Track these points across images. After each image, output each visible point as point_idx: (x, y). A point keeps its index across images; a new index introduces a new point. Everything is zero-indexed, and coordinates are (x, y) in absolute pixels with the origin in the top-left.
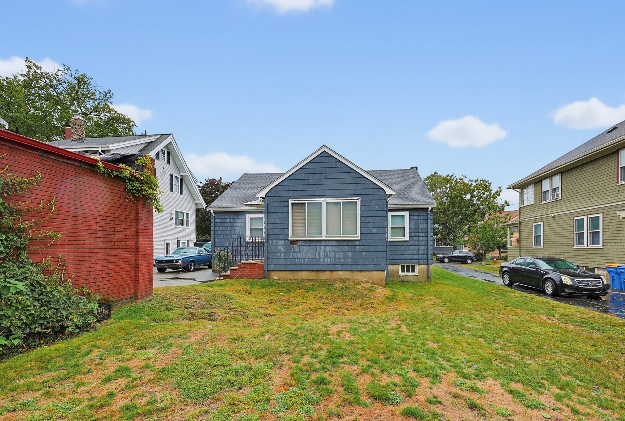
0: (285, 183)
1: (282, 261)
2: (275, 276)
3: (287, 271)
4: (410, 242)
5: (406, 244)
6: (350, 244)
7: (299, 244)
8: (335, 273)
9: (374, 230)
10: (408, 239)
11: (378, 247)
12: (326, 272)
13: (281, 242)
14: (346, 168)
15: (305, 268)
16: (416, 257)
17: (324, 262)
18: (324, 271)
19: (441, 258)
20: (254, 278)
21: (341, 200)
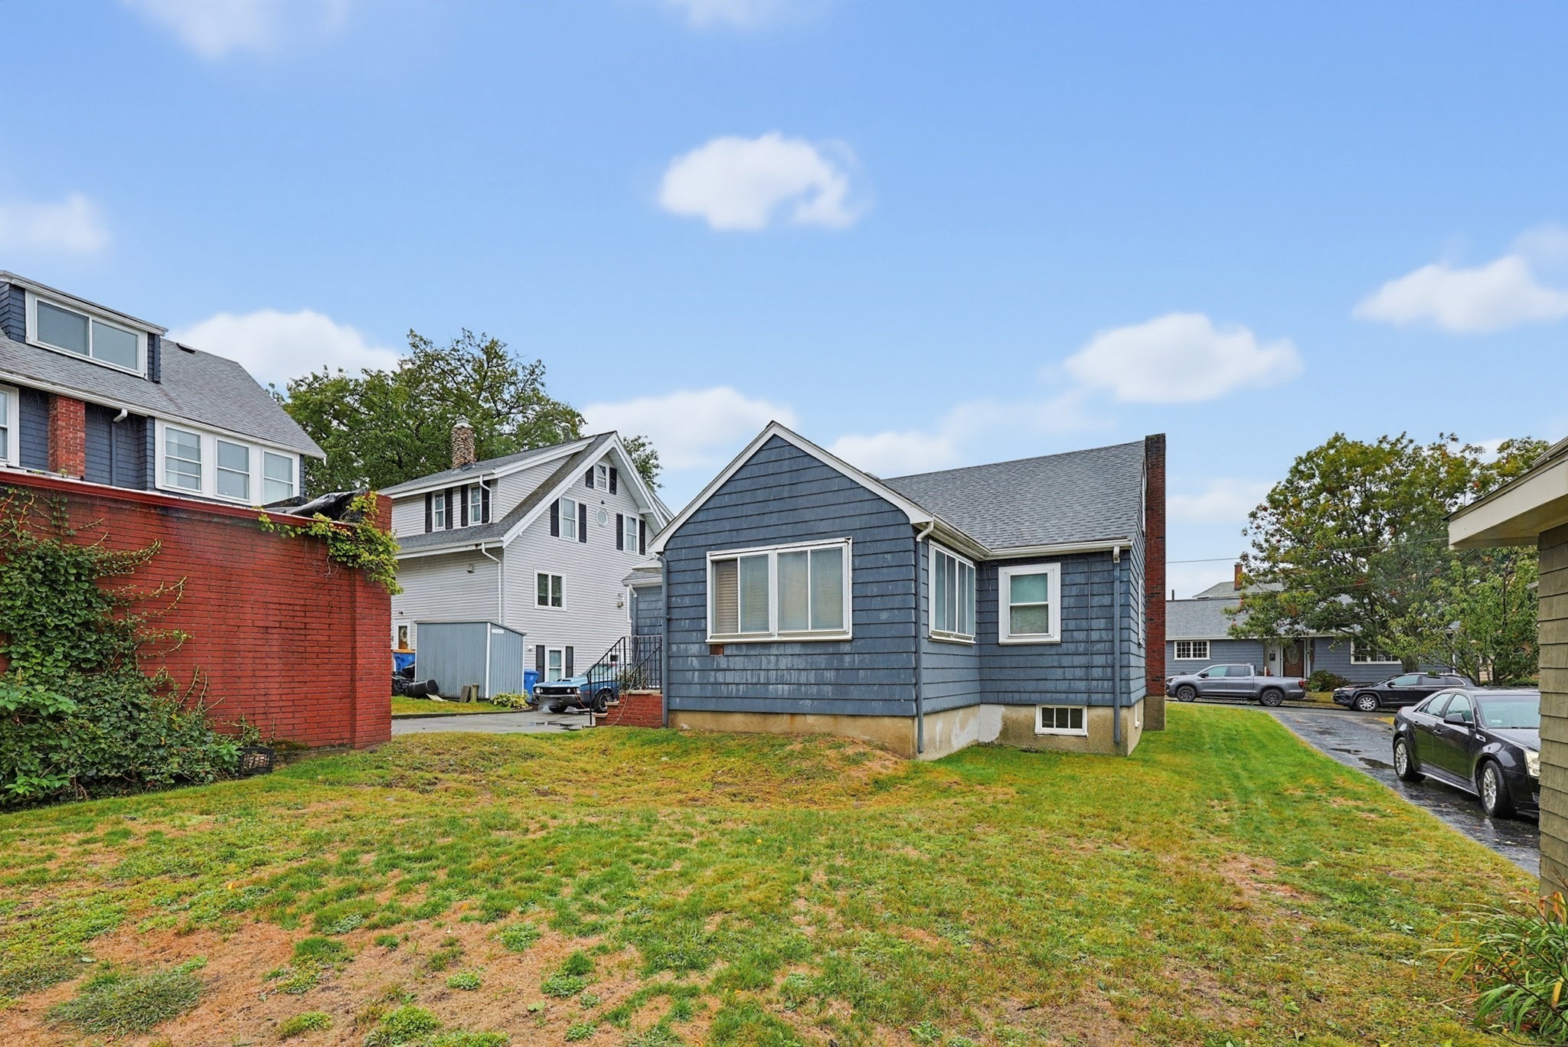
0: (700, 517)
1: (696, 690)
2: (684, 722)
3: (706, 711)
4: (1064, 645)
5: (1053, 651)
6: (831, 650)
7: (727, 651)
8: (799, 719)
9: (884, 616)
10: (1057, 638)
11: (893, 657)
12: (781, 716)
13: (694, 649)
14: (820, 469)
15: (738, 704)
16: (1082, 685)
17: (777, 692)
18: (777, 713)
19: (1348, 697)
20: (647, 726)
21: (809, 546)
